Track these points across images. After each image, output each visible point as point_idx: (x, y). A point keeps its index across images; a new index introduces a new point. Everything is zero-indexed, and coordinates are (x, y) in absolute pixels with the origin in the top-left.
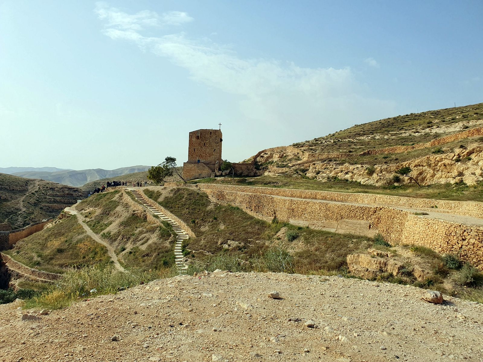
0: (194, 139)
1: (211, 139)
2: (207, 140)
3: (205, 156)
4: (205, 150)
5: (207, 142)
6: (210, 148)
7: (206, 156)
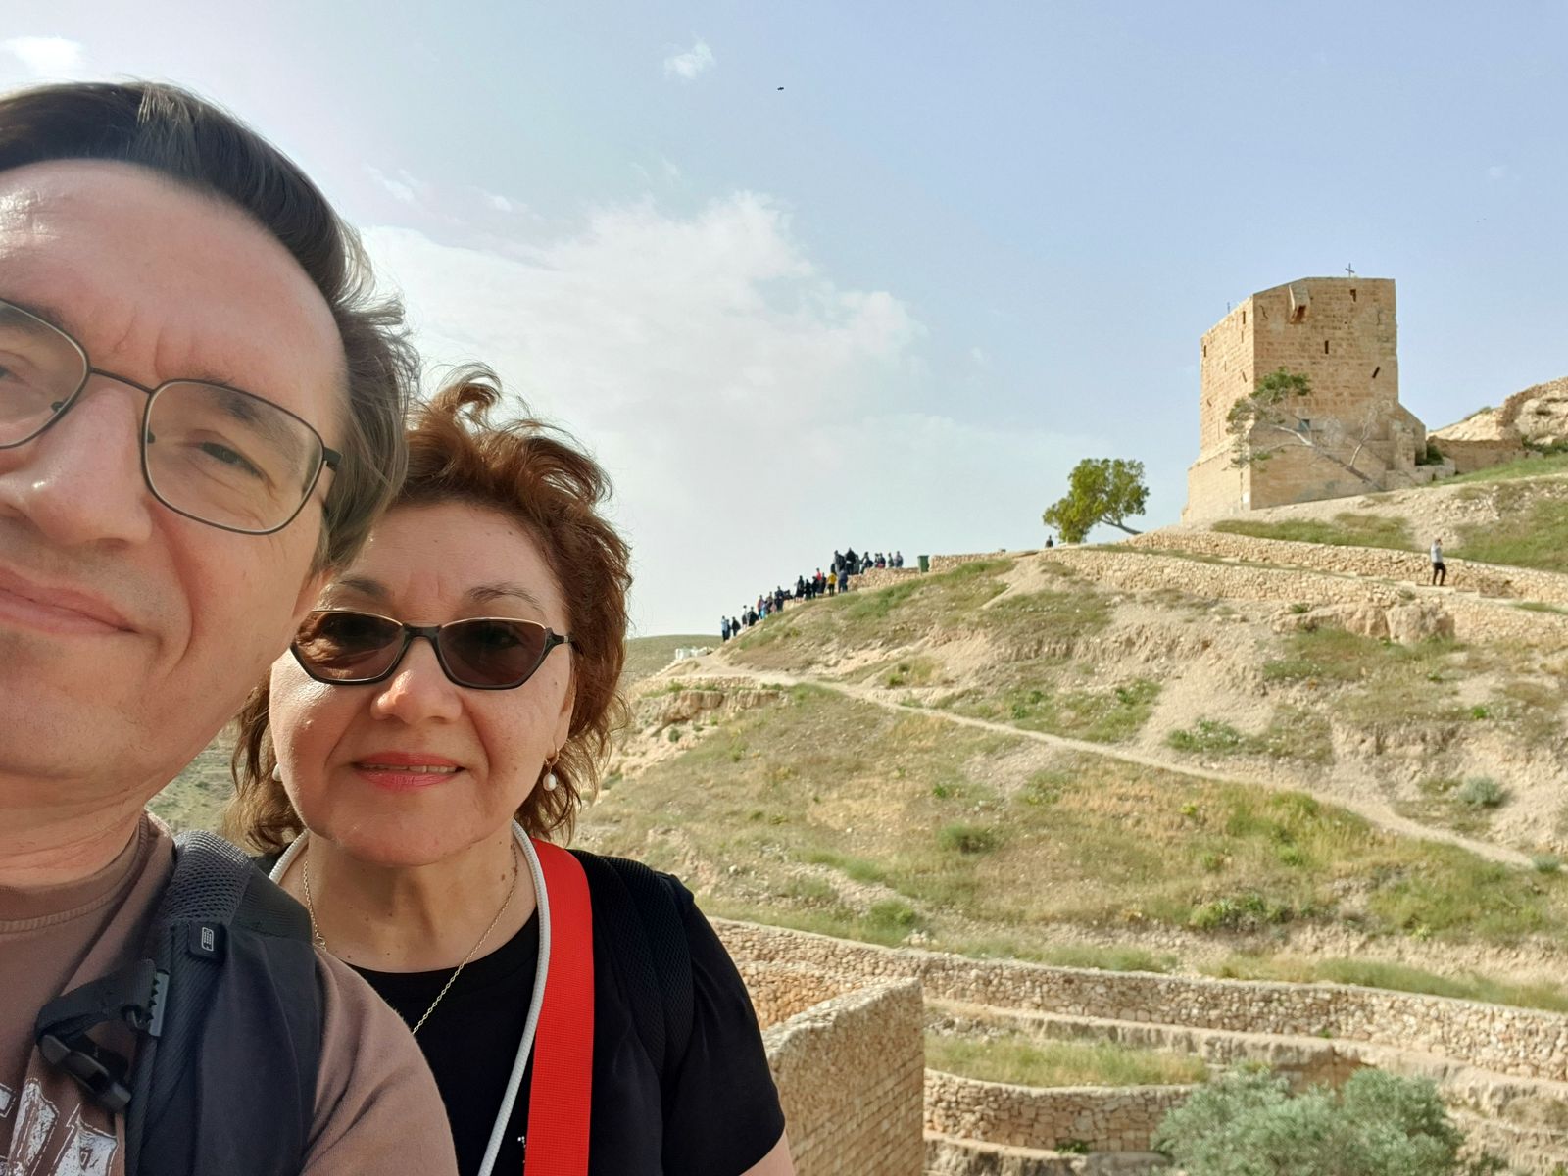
0: (1277, 325)
1: (1355, 322)
2: (1336, 324)
3: (1335, 403)
4: (1331, 370)
5: (1339, 334)
6: (1354, 362)
7: (1338, 399)
